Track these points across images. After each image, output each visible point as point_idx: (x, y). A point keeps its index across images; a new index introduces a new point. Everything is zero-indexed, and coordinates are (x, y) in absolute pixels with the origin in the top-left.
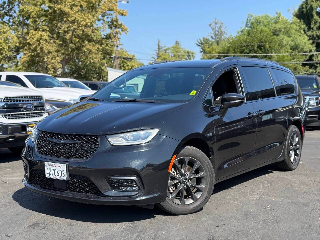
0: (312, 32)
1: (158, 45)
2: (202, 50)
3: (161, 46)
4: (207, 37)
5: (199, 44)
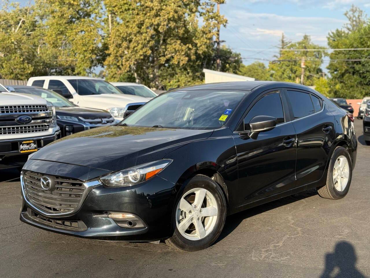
1: (281, 41)
3: (285, 42)
4: (342, 29)
5: (330, 38)
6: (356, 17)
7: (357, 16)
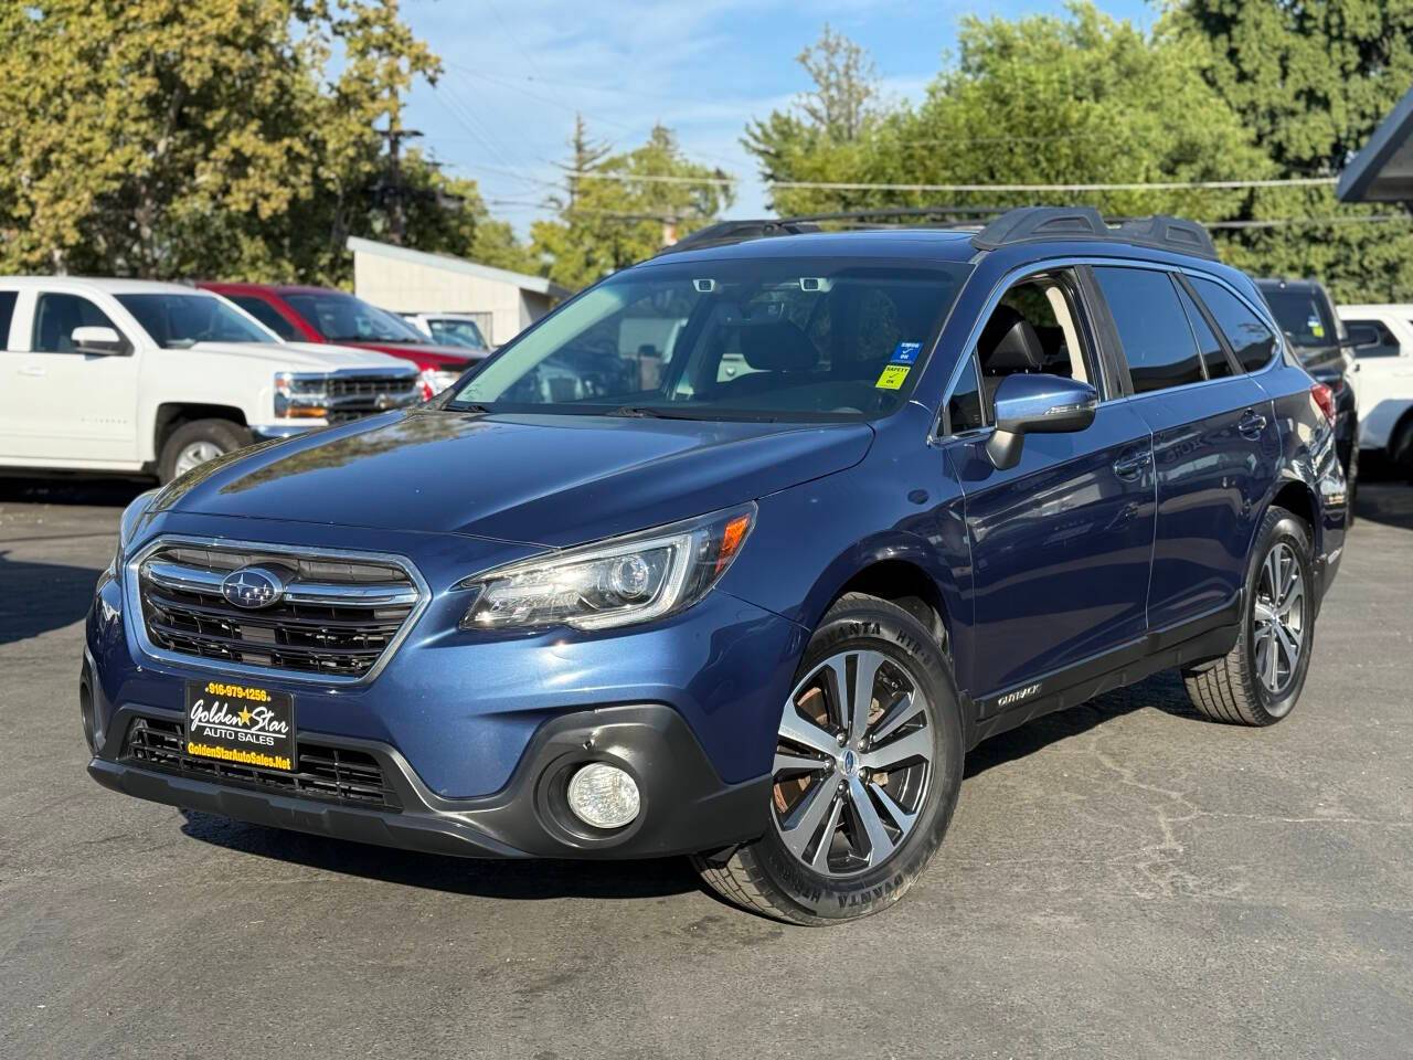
0: (1252, 91)
1: (574, 145)
2: (769, 171)
3: (587, 148)
4: (789, 111)
5: (753, 143)
6: (837, 71)
7: (841, 69)
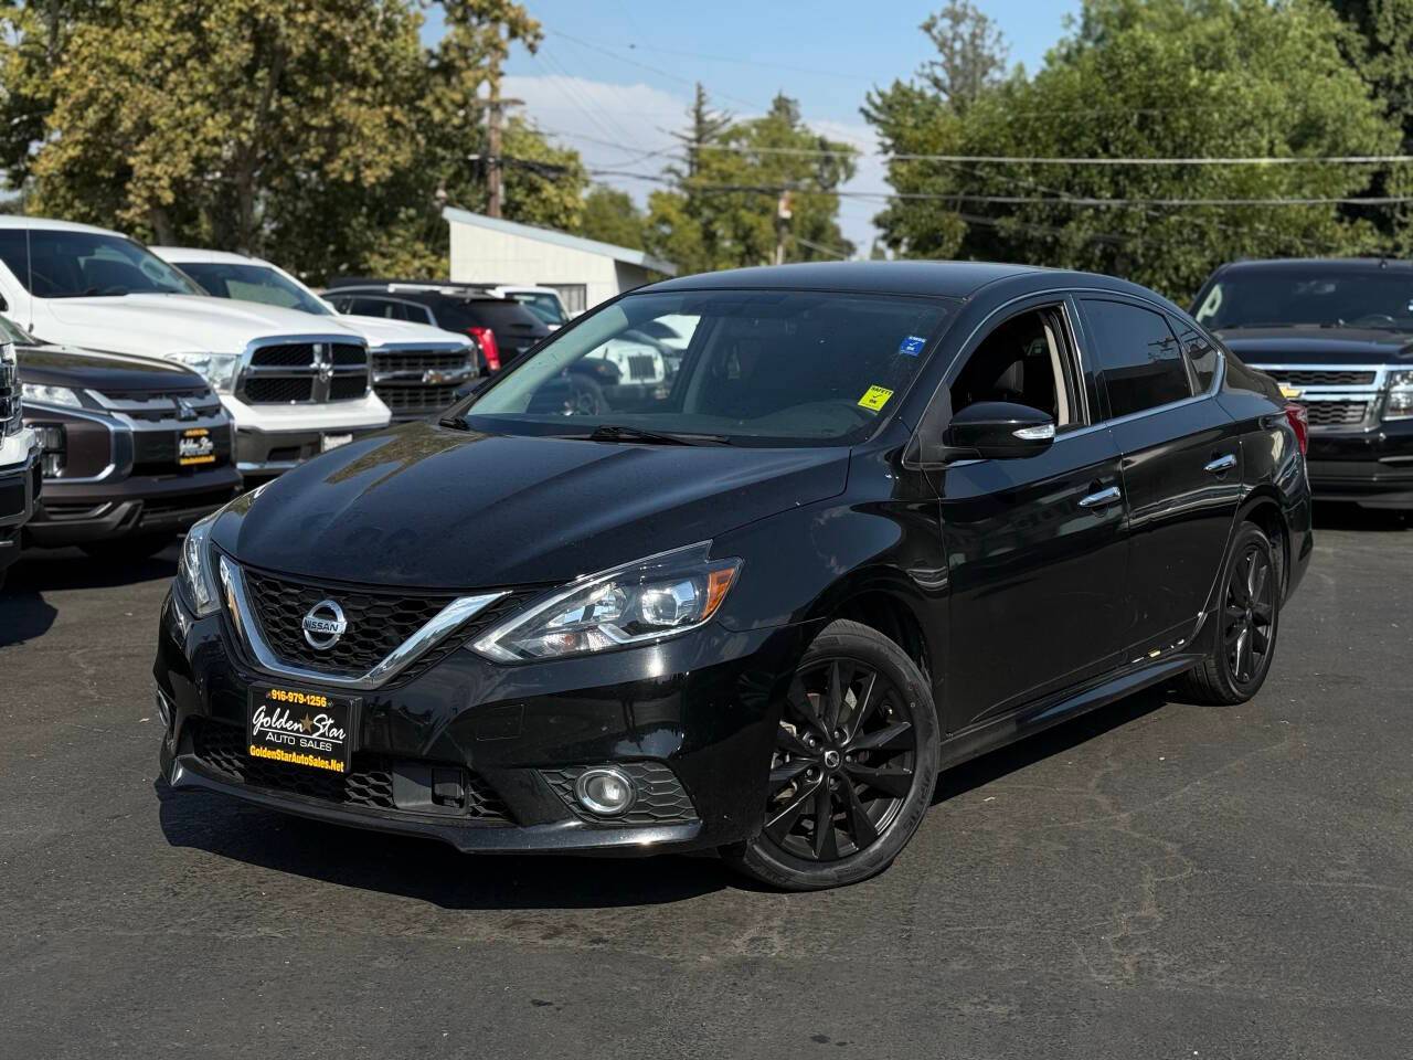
0: (1385, 63)
1: (693, 114)
2: (888, 142)
3: (708, 118)
4: (912, 81)
5: (874, 113)
6: (963, 39)
7: (967, 37)
